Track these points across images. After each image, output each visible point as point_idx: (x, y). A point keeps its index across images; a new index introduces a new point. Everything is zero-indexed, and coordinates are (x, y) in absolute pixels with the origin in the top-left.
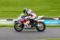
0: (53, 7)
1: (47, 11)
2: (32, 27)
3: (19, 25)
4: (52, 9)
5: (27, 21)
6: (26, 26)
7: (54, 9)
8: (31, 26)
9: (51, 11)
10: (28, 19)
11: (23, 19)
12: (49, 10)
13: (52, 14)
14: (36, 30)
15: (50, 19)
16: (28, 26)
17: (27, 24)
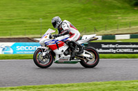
0: (34, 14)
1: (20, 22)
2: (72, 58)
3: (44, 54)
4: (33, 18)
5: (62, 45)
6: (60, 56)
7: (38, 18)
8: (69, 56)
9: (30, 23)
10: (62, 41)
11: (54, 42)
12: (25, 20)
13: (31, 29)
14: (79, 65)
15: (28, 41)
16: (63, 56)
17: (63, 51)
